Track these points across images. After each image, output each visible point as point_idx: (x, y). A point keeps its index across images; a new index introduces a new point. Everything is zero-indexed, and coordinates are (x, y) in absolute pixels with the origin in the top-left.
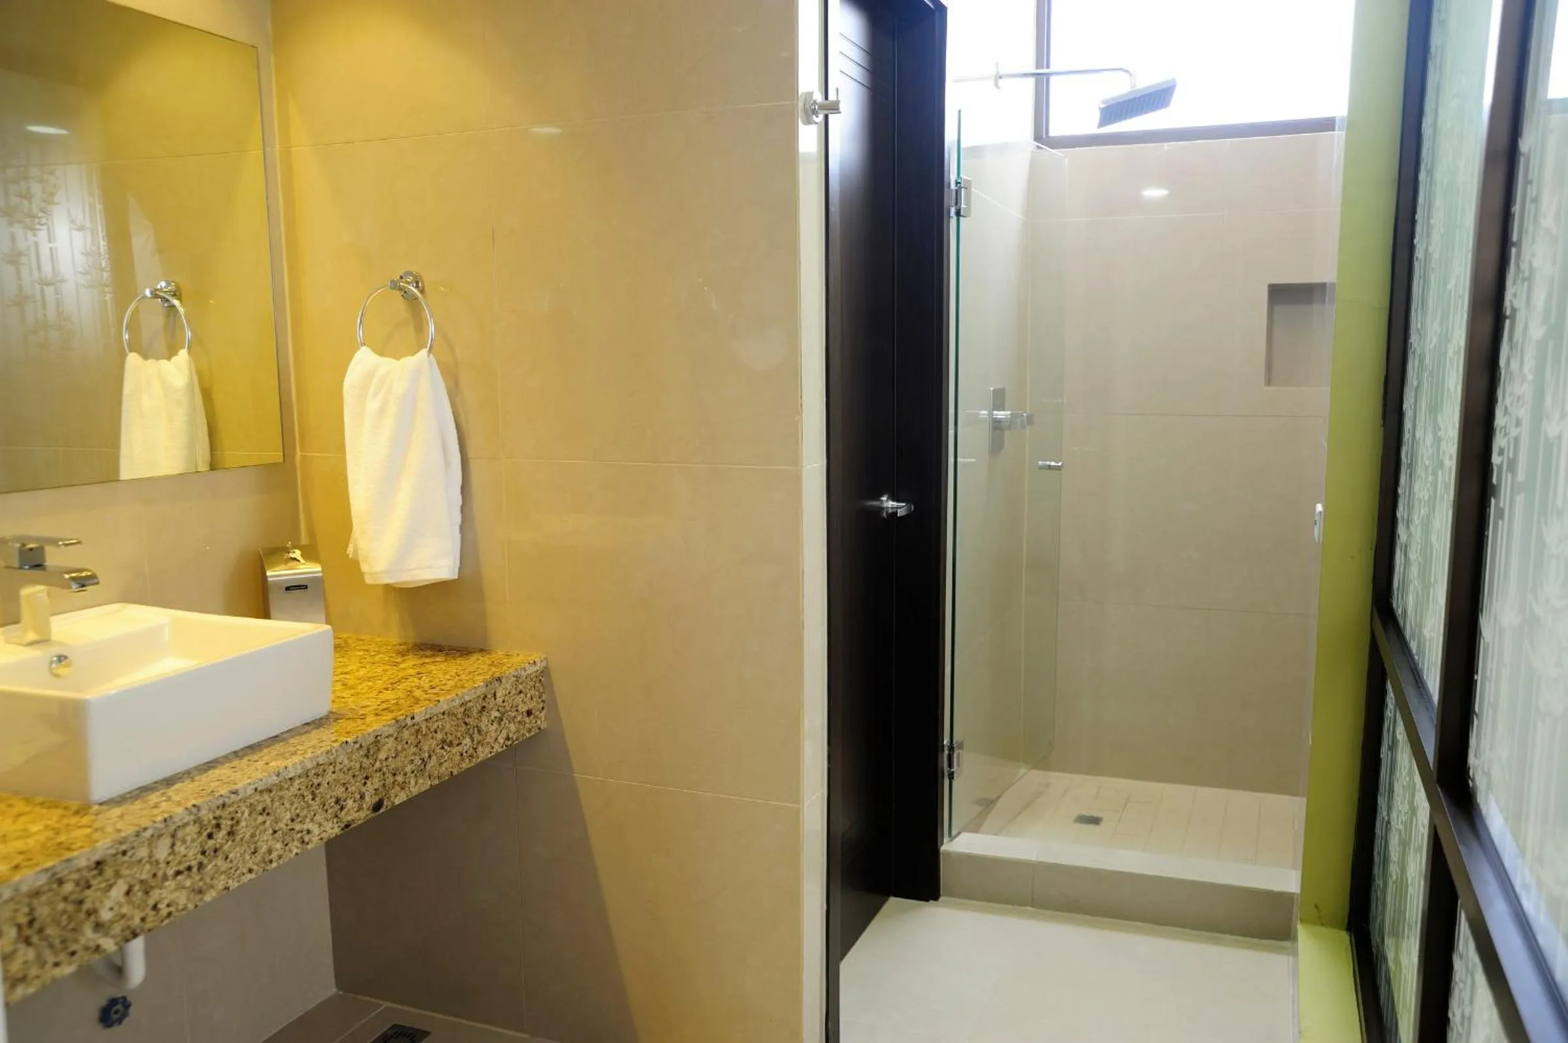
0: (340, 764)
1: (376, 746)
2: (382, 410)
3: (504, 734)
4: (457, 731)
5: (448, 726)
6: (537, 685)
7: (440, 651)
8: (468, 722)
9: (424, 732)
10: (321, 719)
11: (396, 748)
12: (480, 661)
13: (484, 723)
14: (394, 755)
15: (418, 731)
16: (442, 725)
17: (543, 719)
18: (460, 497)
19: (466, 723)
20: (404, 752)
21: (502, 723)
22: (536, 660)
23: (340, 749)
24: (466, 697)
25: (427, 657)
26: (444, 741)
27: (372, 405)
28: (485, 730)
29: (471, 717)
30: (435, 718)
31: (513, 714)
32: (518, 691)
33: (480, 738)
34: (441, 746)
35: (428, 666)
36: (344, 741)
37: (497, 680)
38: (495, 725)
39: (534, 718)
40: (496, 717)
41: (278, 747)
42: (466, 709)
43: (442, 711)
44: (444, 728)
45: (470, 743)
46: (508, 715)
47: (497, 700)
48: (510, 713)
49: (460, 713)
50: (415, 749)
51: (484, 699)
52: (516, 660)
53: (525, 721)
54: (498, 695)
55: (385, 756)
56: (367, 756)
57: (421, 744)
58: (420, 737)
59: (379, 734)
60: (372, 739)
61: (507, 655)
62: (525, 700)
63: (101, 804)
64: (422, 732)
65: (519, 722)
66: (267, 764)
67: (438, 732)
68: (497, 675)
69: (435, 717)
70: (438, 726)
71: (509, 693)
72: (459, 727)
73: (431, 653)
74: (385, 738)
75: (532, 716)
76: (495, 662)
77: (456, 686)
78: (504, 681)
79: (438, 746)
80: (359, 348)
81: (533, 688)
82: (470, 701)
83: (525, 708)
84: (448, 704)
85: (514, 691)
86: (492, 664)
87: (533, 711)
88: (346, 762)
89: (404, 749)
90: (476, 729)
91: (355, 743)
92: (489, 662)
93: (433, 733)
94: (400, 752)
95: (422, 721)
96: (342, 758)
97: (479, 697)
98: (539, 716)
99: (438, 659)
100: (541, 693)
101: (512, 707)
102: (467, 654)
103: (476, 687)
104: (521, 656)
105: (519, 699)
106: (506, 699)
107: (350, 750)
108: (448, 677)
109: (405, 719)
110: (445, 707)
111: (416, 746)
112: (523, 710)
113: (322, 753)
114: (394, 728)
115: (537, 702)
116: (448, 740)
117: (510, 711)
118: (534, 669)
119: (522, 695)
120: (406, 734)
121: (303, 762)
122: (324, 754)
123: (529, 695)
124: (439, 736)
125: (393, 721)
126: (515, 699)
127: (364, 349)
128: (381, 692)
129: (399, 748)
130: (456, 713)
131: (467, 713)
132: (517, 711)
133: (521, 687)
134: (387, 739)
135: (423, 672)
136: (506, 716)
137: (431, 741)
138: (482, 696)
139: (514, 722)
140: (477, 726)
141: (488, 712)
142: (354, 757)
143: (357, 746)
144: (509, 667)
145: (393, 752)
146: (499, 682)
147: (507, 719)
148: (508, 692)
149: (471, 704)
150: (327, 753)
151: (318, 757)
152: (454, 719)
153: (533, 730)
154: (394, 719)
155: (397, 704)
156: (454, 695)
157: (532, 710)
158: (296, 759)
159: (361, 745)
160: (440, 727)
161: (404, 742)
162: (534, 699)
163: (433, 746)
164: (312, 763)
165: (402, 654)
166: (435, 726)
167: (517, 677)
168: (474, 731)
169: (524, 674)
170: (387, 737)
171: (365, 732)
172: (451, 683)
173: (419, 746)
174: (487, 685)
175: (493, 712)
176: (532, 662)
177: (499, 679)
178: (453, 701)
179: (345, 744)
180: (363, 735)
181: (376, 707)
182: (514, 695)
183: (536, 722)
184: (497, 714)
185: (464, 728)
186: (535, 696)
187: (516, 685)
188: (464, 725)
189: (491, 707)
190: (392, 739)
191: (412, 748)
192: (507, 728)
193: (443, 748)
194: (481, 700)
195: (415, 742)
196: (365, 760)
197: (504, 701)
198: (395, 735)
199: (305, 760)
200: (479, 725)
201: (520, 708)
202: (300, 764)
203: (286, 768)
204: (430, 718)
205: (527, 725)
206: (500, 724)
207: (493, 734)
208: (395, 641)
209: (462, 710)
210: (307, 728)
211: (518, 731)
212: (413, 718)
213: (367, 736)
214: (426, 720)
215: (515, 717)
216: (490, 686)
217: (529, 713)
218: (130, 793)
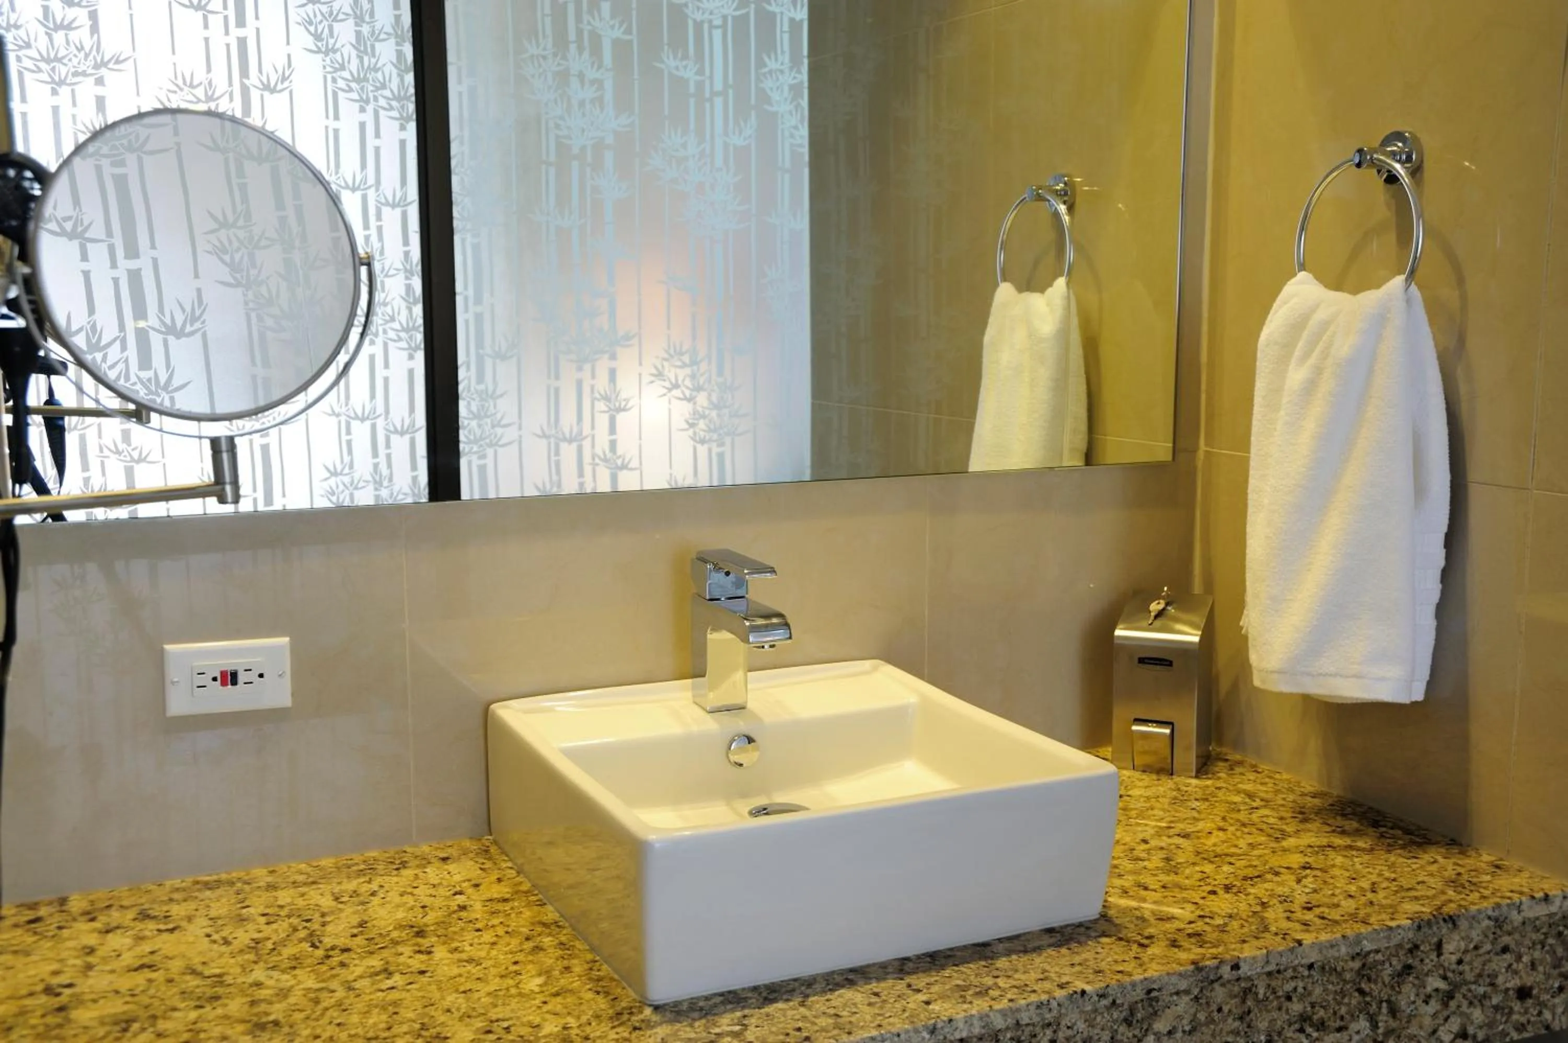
0: (1068, 1028)
1: (1151, 1005)
2: (1310, 387)
3: (1455, 1025)
4: (1339, 1004)
5: (1318, 991)
6: (1551, 941)
7: (1375, 824)
8: (1367, 990)
9: (1261, 996)
10: (1080, 925)
11: (1195, 1015)
12: (1434, 868)
13: (1407, 995)
14: (1187, 1028)
15: (1247, 992)
16: (1305, 988)
17: (1560, 1010)
18: (1442, 552)
19: (1361, 992)
20: (1212, 1027)
21: (1453, 1004)
22: (1550, 893)
23: (1067, 1003)
24: (1365, 942)
25: (1343, 833)
26: (1304, 1018)
27: (1296, 376)
28: (1408, 1011)
29: (1376, 982)
30: (1290, 973)
31: (1481, 990)
32: (1498, 948)
33: (1393, 1024)
34: (1297, 1026)
35: (1332, 854)
36: (1079, 990)
37: (1444, 920)
38: (1434, 1006)
39: (1534, 1005)
40: (1437, 990)
41: (970, 972)
42: (1364, 965)
43: (1306, 961)
44: (1307, 993)
45: (1368, 1031)
46: (1470, 990)
47: (1442, 958)
48: (1473, 987)
49: (1352, 970)
50: (1237, 1023)
51: (1410, 951)
52: (1505, 883)
53: (1511, 1008)
54: (1448, 947)
55: (1169, 1028)
56: (1128, 1022)
57: (1252, 1015)
58: (1249, 1003)
59: (1155, 987)
60: (1139, 994)
61: (1497, 867)
62: (1515, 966)
63: (657, 1008)
64: (1256, 994)
65: (1496, 1008)
66: (928, 1003)
67: (1294, 999)
68: (1450, 909)
69: (1290, 971)
70: (1295, 989)
71: (1476, 948)
72: (1343, 998)
73: (1355, 825)
74: (1171, 995)
75: (1530, 1002)
76: (1466, 877)
77: (1354, 917)
78: (1463, 924)
79: (1290, 1025)
80: (1296, 275)
81: (1539, 947)
82: (1377, 951)
83: (1514, 983)
84: (1321, 952)
85: (1488, 947)
86: (1455, 883)
87: (1535, 992)
88: (1081, 1026)
89: (1210, 1021)
90: (1384, 1005)
91: (1102, 996)
92: (1450, 873)
93: (1283, 999)
94: (1201, 1025)
95: (1259, 975)
96: (1073, 1017)
97: (1399, 946)
98: (1550, 1004)
99: (1360, 844)
100: (1561, 959)
101: (1480, 975)
102: (1419, 845)
103: (1390, 928)
104: (1526, 874)
105: (1499, 964)
106: (1467, 958)
107: (1089, 1008)
108: (1353, 889)
109: (1218, 968)
110: (1314, 957)
111: (1241, 1018)
112: (1508, 985)
113: (1028, 1005)
114: (1191, 979)
115: (1548, 976)
116: (1315, 1017)
117: (1474, 983)
118: (1541, 911)
119: (1507, 956)
120: (1219, 993)
121: (988, 1016)
122: (1032, 1008)
123: (1525, 959)
124: (1296, 1007)
125: (1192, 967)
126: (1490, 961)
127: (1302, 275)
128: (1214, 893)
129: (1202, 1016)
130: (1339, 969)
131: (1367, 971)
132: (1492, 985)
133: (1506, 940)
134: (1175, 998)
135: (1314, 865)
136: (1464, 989)
137: (1275, 1014)
138: (1409, 946)
139: (1482, 1005)
140: (1389, 1002)
141: (1417, 978)
142: (1099, 1019)
143: (1105, 1002)
144: (1484, 897)
145: (1185, 1022)
146: (1450, 925)
147: (1464, 996)
148: (1472, 946)
149: (1379, 957)
150: (1038, 1007)
151: (1018, 1010)
152: (1334, 978)
153: (1529, 1028)
154: (1194, 963)
155: (1222, 929)
156: (1338, 936)
157: (1531, 988)
158: (979, 1006)
159: (1114, 1002)
160: (1300, 990)
161: (1214, 1007)
162: (1541, 969)
163: (1279, 1023)
164: (1006, 1021)
165: (1303, 815)
166: (1289, 987)
167: (1499, 922)
168: (1380, 1008)
169: (1516, 918)
170: (1177, 993)
171: (1127, 979)
172: (1348, 905)
173: (1248, 1019)
174: (1419, 927)
175: (1430, 979)
176: (1539, 895)
177: (1452, 920)
178: (1332, 946)
179: (1079, 996)
180: (1121, 985)
181: (1182, 926)
182: (1489, 953)
183: (1540, 1014)
184: (1442, 985)
185: (1356, 999)
186: (1542, 961)
187: (1494, 933)
188: (1356, 994)
189: (1426, 969)
190: (1186, 999)
191: (1230, 1020)
192: (1462, 1014)
193: (1301, 1030)
194: (1401, 953)
195: (1237, 1011)
196: (1123, 1029)
197: (1460, 962)
198: (1196, 991)
199: (991, 1014)
200: (1393, 998)
201: (1500, 980)
202: (981, 1018)
203: (950, 1021)
204: (1279, 972)
205: (1515, 1017)
206: (1446, 1005)
207: (1427, 1021)
208: (1309, 786)
209: (1357, 965)
210: (1047, 940)
211: (1491, 1025)
212: (1236, 967)
213: (1129, 988)
214: (1269, 974)
215: (1485, 996)
216: (1425, 930)
217: (1523, 993)
218: (707, 998)
